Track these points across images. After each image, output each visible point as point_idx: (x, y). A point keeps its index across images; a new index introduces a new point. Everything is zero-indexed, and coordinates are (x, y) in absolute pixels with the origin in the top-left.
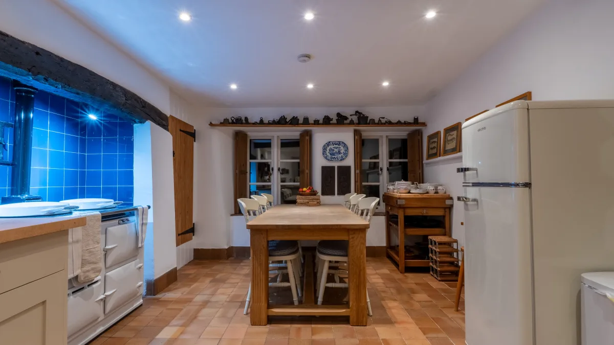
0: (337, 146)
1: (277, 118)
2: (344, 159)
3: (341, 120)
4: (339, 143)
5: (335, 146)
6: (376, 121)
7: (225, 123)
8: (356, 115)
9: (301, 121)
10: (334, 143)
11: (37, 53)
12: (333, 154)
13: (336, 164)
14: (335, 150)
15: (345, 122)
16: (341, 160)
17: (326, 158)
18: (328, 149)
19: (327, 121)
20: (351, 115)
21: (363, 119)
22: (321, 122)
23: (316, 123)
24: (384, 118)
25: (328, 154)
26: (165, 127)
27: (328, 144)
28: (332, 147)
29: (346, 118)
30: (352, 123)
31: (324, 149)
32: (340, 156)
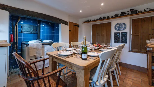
0: (121, 25)
1: (98, 18)
2: (124, 30)
3: (123, 14)
4: (122, 24)
5: (120, 25)
6: (143, 11)
7: (85, 22)
8: (130, 11)
9: (106, 18)
10: (120, 24)
11: (30, 12)
12: (119, 28)
13: (120, 32)
14: (120, 26)
15: (125, 15)
16: (123, 30)
17: (116, 30)
18: (117, 26)
19: (116, 16)
20: (128, 12)
21: (134, 12)
22: (114, 17)
23: (112, 17)
24: (148, 9)
25: (117, 28)
26: (67, 25)
27: (117, 24)
28: (119, 25)
29: (125, 13)
30: (128, 15)
31: (115, 26)
32: (122, 28)
